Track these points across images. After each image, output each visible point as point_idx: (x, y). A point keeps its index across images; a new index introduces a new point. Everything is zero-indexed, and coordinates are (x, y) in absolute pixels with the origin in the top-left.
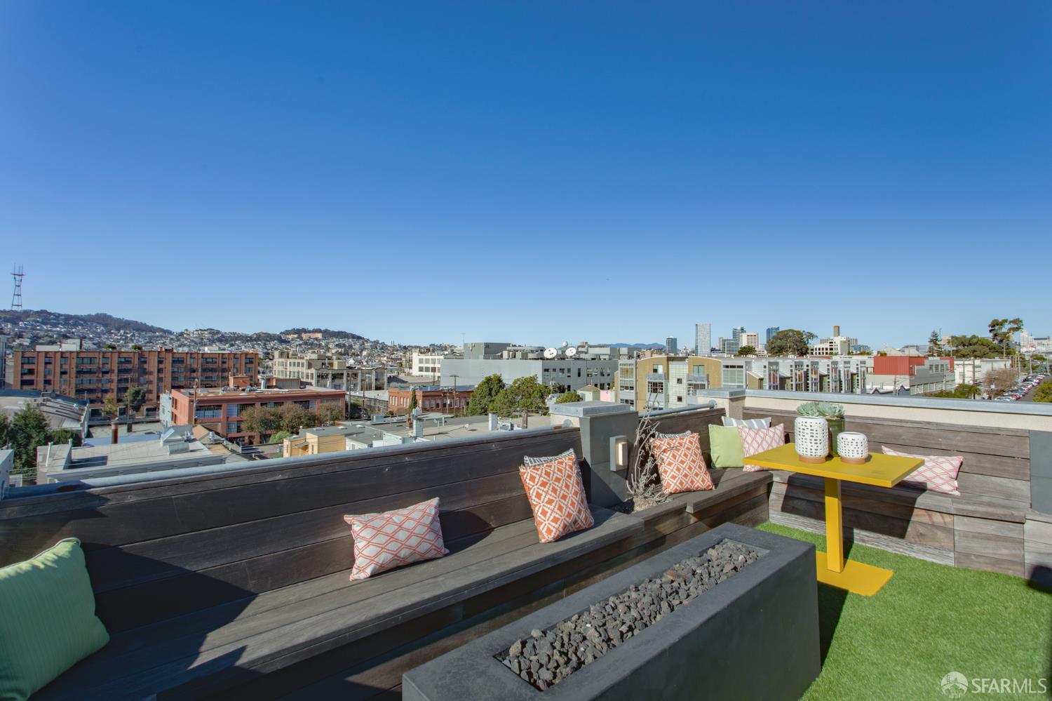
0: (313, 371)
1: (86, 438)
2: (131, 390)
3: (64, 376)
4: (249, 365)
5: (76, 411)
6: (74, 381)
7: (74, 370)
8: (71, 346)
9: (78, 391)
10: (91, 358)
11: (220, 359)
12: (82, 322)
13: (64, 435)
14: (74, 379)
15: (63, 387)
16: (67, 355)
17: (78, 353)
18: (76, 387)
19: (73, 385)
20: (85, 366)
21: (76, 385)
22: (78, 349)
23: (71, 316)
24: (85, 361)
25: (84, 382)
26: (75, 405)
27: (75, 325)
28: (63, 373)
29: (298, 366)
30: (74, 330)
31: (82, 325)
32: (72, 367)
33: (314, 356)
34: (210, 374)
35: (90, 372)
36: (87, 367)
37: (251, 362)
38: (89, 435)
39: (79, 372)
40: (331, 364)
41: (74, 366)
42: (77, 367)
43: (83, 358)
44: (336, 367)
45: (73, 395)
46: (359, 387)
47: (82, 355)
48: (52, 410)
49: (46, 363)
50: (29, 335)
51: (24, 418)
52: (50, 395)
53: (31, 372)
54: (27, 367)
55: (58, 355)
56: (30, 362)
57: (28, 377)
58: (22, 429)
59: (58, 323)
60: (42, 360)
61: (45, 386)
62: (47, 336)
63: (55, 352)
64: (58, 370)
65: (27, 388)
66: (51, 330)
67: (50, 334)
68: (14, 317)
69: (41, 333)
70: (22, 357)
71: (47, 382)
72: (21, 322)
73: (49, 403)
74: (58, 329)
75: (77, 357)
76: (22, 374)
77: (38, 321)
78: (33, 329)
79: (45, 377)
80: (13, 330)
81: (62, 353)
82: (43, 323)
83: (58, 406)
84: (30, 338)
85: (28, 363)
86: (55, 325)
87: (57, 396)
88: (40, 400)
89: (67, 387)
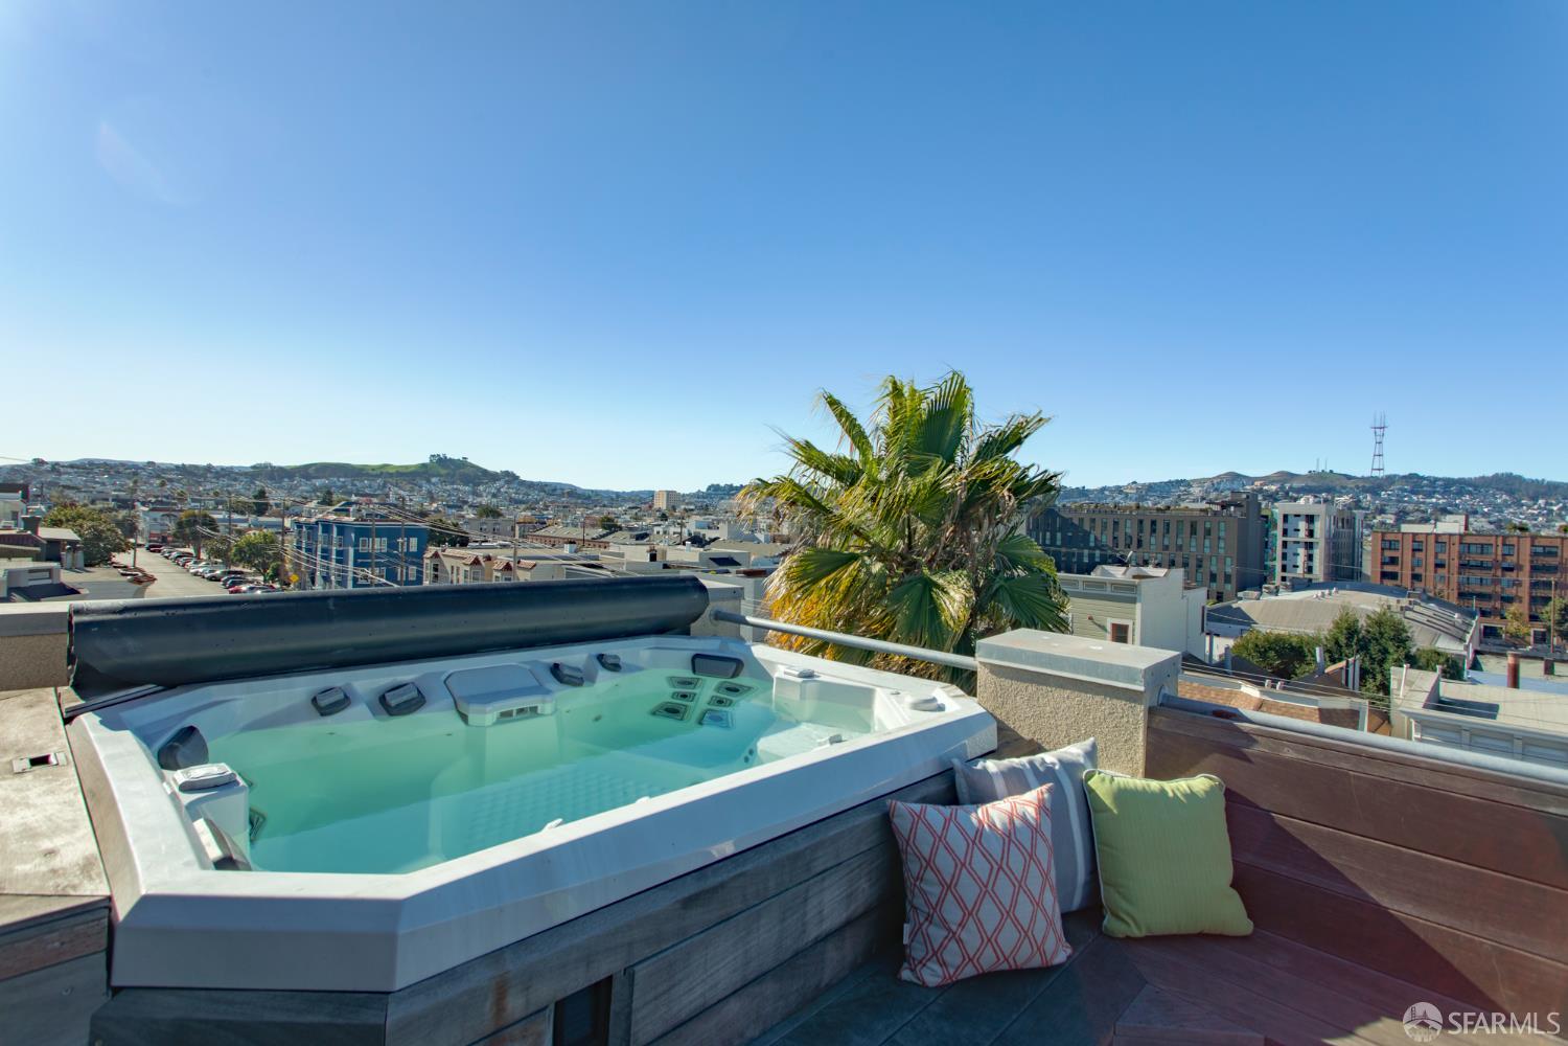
1: (1470, 668)
2: (1558, 602)
3: (1440, 570)
5: (1457, 624)
6: (1455, 578)
7: (1455, 563)
8: (1451, 525)
9: (1461, 595)
10: (1478, 544)
12: (1470, 489)
13: (1435, 658)
14: (1456, 576)
15: (1439, 586)
16: (1445, 539)
17: (1461, 536)
18: (1459, 589)
19: (1454, 585)
20: (1471, 556)
21: (1459, 584)
22: (1462, 530)
23: (1453, 479)
24: (1473, 548)
25: (1472, 581)
26: (1456, 616)
27: (1460, 493)
28: (1439, 566)
30: (1457, 502)
31: (1470, 493)
32: (1451, 557)
35: (1481, 567)
36: (1476, 559)
39: (1463, 566)
41: (1455, 555)
42: (1460, 558)
43: (1469, 544)
45: (1454, 600)
47: (1468, 540)
48: (1424, 619)
49: (1414, 550)
50: (1395, 510)
51: (1379, 624)
52: (1419, 597)
53: (1393, 561)
54: (1388, 554)
55: (1432, 540)
56: (1393, 547)
57: (1389, 569)
58: (1376, 640)
59: (1434, 492)
60: (1408, 545)
61: (1412, 583)
62: (1417, 510)
63: (1427, 534)
64: (1431, 561)
65: (1389, 583)
66: (1423, 503)
67: (1423, 507)
68: (1374, 486)
69: (1410, 507)
70: (1383, 540)
71: (1416, 577)
72: (1383, 493)
73: (1417, 608)
74: (1434, 500)
75: (1461, 543)
76: (1383, 564)
77: (1405, 490)
78: (1399, 501)
79: (1413, 570)
80: (1374, 504)
81: (1437, 535)
82: (1413, 492)
83: (1430, 613)
84: (1395, 514)
85: (1390, 549)
86: (1430, 495)
87: (1430, 600)
88: (1405, 602)
89: (1445, 588)
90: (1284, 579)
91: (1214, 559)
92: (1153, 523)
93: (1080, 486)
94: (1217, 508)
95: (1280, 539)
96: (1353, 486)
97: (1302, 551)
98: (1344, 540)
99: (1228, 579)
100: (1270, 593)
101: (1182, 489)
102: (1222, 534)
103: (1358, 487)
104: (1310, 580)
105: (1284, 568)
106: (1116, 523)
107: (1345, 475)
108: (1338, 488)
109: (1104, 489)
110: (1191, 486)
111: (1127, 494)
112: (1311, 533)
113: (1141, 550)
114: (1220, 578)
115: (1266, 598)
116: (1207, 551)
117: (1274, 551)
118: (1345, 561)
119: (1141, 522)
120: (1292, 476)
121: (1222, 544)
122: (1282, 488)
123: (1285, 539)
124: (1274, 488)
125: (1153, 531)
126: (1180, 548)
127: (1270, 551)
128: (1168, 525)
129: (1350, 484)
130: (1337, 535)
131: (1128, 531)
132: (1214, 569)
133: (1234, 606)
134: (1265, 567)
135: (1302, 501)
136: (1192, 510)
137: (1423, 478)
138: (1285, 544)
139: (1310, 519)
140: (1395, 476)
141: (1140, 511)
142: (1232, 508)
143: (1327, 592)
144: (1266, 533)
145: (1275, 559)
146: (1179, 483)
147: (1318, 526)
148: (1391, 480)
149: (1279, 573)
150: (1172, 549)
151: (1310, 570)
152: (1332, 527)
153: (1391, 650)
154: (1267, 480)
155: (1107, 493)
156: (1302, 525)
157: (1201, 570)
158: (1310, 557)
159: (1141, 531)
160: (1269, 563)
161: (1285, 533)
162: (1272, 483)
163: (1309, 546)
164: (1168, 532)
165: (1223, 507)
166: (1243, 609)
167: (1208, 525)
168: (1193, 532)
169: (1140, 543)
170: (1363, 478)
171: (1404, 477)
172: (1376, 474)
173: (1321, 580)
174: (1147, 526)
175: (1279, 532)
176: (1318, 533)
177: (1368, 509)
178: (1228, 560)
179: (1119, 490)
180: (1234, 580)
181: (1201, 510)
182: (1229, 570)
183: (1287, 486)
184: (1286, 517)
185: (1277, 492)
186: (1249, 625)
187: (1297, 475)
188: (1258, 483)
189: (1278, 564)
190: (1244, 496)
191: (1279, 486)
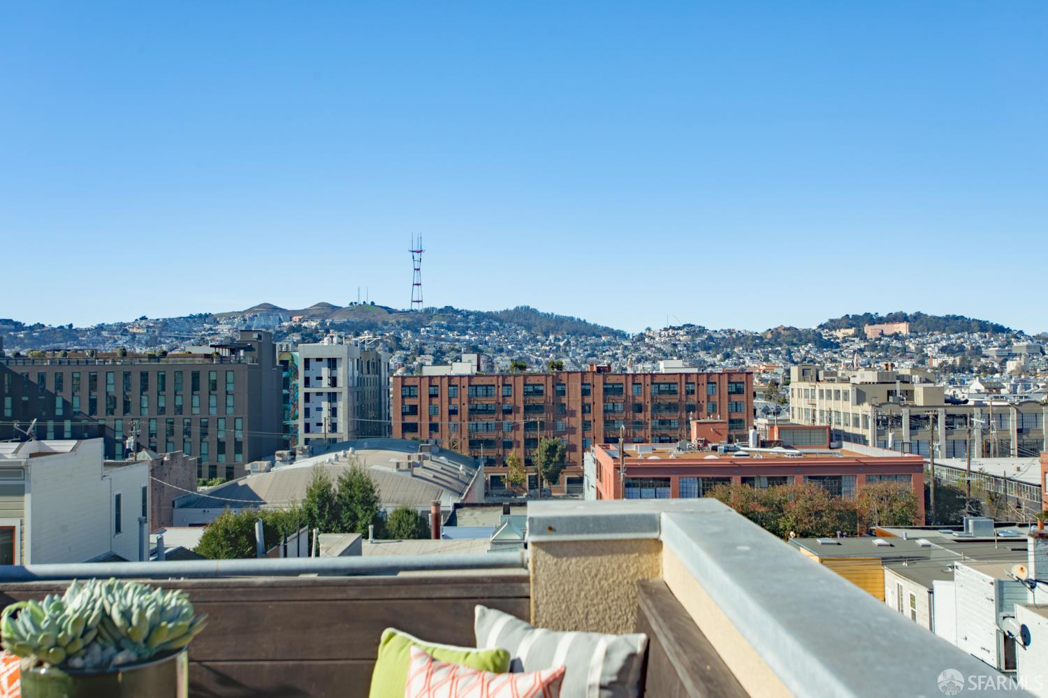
0: (866, 408)
1: (446, 525)
2: (544, 444)
3: (453, 417)
4: (735, 398)
5: (461, 478)
6: (466, 424)
7: (466, 408)
8: (466, 366)
9: (473, 444)
10: (487, 386)
11: (683, 384)
12: (497, 324)
14: (466, 422)
15: (453, 437)
16: (458, 381)
17: (470, 377)
18: (470, 437)
19: (466, 433)
20: (479, 400)
21: (470, 432)
22: (475, 371)
23: (482, 313)
24: (480, 390)
25: (480, 427)
26: (462, 467)
27: (489, 330)
28: (453, 412)
29: (837, 398)
30: (487, 338)
31: (497, 329)
32: (462, 401)
33: (871, 377)
34: (666, 415)
35: (486, 411)
36: (482, 402)
37: (739, 391)
38: (452, 521)
39: (473, 411)
40: (909, 394)
41: (465, 400)
42: (469, 402)
43: (476, 386)
44: (919, 400)
45: (464, 451)
46: (977, 448)
47: (476, 381)
48: (429, 475)
49: (431, 396)
50: (432, 350)
51: (349, 485)
52: (430, 449)
53: (414, 410)
54: (409, 402)
55: (445, 381)
56: (412, 394)
57: (410, 419)
58: (347, 505)
59: (467, 328)
60: (426, 391)
61: (430, 434)
62: (453, 349)
63: (442, 377)
64: (446, 408)
65: (409, 436)
66: (458, 340)
67: (458, 345)
68: (415, 320)
69: (446, 346)
70: (403, 386)
71: (434, 427)
72: (422, 329)
73: (427, 463)
74: (467, 337)
75: (470, 386)
76: (404, 414)
77: (442, 326)
78: (437, 339)
79: (430, 418)
80: (413, 342)
81: (450, 377)
82: (450, 329)
83: (438, 467)
84: (433, 355)
85: (410, 396)
86: (463, 332)
87: (442, 452)
88: (415, 457)
89: (458, 437)
90: (307, 441)
91: (221, 422)
92: (144, 376)
93: (65, 324)
94: (225, 352)
95: (302, 390)
96: (394, 321)
97: (325, 405)
98: (369, 389)
99: (238, 447)
100: (284, 461)
101: (207, 326)
102: (230, 388)
103: (398, 323)
104: (334, 440)
105: (307, 428)
106: (93, 379)
107: (386, 308)
108: (380, 324)
109: (101, 328)
110: (218, 323)
111: (134, 335)
112: (334, 382)
113: (128, 416)
114: (230, 447)
115: (281, 468)
116: (213, 411)
117: (296, 407)
118: (372, 414)
119: (127, 375)
120: (334, 309)
121: (230, 402)
122: (323, 324)
123: (307, 390)
124: (314, 324)
125: (144, 387)
126: (179, 410)
127: (291, 407)
128: (164, 377)
129: (392, 319)
130: (361, 381)
131: (111, 389)
132: (221, 436)
133: (241, 483)
134: (286, 429)
135: (326, 341)
136: (195, 356)
137: (457, 312)
138: (307, 396)
139: (332, 363)
140: (433, 309)
141: (127, 360)
142: (242, 353)
143: (341, 453)
144: (286, 383)
145: (296, 417)
146: (204, 318)
147: (341, 372)
148: (429, 312)
149: (302, 435)
150: (170, 413)
151: (334, 427)
152: (356, 373)
153: (360, 515)
154: (306, 314)
155: (105, 333)
156: (325, 372)
157: (207, 438)
158: (334, 412)
159: (127, 387)
160: (292, 423)
161: (307, 382)
162: (312, 317)
163: (332, 397)
164: (164, 389)
165: (233, 351)
166: (251, 486)
167: (213, 376)
168: (195, 387)
169: (127, 405)
170: (403, 312)
171: (441, 310)
172: (416, 306)
173: (346, 439)
174: (136, 380)
175: (300, 381)
176: (341, 382)
177: (408, 349)
178: (239, 422)
179: (122, 328)
180: (245, 448)
181: (207, 356)
182: (239, 435)
183: (328, 322)
184: (307, 361)
185: (316, 330)
186: (256, 505)
187: (336, 307)
188: (296, 318)
189: (301, 423)
190: (255, 336)
191: (319, 321)
